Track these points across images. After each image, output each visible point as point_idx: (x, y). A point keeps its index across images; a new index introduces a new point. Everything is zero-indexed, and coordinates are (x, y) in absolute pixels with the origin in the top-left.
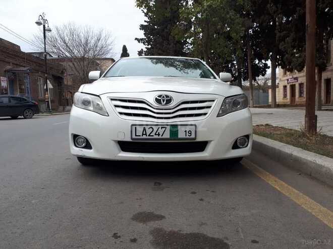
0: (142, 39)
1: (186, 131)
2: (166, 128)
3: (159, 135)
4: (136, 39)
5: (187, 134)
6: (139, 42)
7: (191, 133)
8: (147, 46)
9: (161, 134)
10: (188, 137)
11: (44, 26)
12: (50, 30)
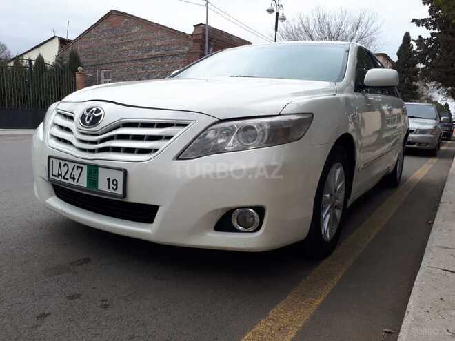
0: (423, 21)
1: (109, 179)
2: (82, 168)
3: (74, 179)
4: (414, 20)
5: (111, 185)
6: (418, 25)
7: (116, 185)
8: (432, 31)
9: (76, 177)
10: (111, 191)
11: (277, 14)
12: (284, 19)
